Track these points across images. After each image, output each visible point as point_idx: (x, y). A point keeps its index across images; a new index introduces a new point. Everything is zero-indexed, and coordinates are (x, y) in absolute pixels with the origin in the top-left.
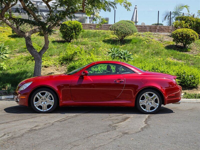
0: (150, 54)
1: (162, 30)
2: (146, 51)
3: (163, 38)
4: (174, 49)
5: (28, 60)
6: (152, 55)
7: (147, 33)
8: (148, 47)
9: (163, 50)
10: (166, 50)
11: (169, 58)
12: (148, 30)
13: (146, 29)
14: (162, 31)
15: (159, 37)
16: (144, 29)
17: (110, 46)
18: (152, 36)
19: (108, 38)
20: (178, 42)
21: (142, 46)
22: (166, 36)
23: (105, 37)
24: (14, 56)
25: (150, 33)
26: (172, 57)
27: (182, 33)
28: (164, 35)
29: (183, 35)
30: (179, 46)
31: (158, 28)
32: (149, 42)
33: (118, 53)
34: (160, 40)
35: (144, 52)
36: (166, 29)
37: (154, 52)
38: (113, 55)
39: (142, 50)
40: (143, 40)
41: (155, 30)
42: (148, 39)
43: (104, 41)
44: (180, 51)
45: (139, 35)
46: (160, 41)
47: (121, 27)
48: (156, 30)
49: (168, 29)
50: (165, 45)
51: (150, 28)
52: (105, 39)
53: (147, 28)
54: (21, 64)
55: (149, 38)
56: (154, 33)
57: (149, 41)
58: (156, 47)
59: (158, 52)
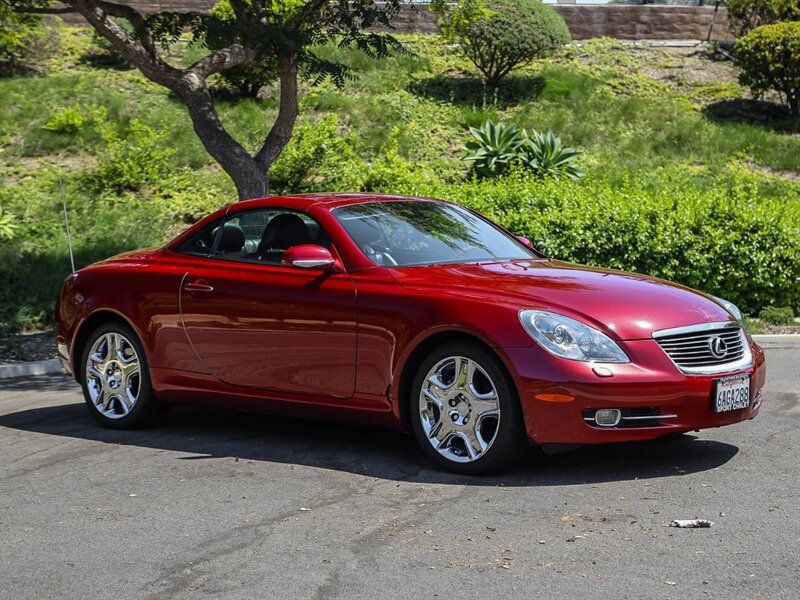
0: (647, 149)
1: (664, 27)
2: (627, 135)
3: (681, 67)
4: (751, 122)
5: (98, 192)
6: (656, 149)
7: (602, 45)
8: (627, 112)
9: (698, 126)
10: (712, 129)
11: (736, 162)
12: (598, 27)
13: (590, 21)
14: (663, 30)
15: (662, 61)
16: (581, 22)
17: (448, 110)
18: (626, 58)
19: (429, 76)
20: (765, 87)
21: (598, 108)
22: (689, 56)
23: (413, 70)
24: (17, 173)
25: (616, 42)
26: (748, 158)
27: (783, 44)
28: (680, 50)
29: (787, 53)
30: (766, 103)
31: (645, 18)
32: (625, 90)
33: (513, 146)
34: (671, 78)
35: (614, 138)
36: (683, 21)
37: (662, 136)
38: (493, 156)
39: (602, 128)
40: (596, 82)
41: (634, 26)
42: (615, 76)
43: (416, 89)
44: (779, 130)
45: (567, 56)
46: (670, 82)
47: (497, 22)
48: (639, 26)
49: (694, 21)
50: (699, 102)
51: (610, 20)
52: (417, 80)
53: (595, 16)
54: (74, 211)
55: (616, 69)
56: (631, 44)
57: (623, 85)
58: (663, 111)
59: (679, 138)
